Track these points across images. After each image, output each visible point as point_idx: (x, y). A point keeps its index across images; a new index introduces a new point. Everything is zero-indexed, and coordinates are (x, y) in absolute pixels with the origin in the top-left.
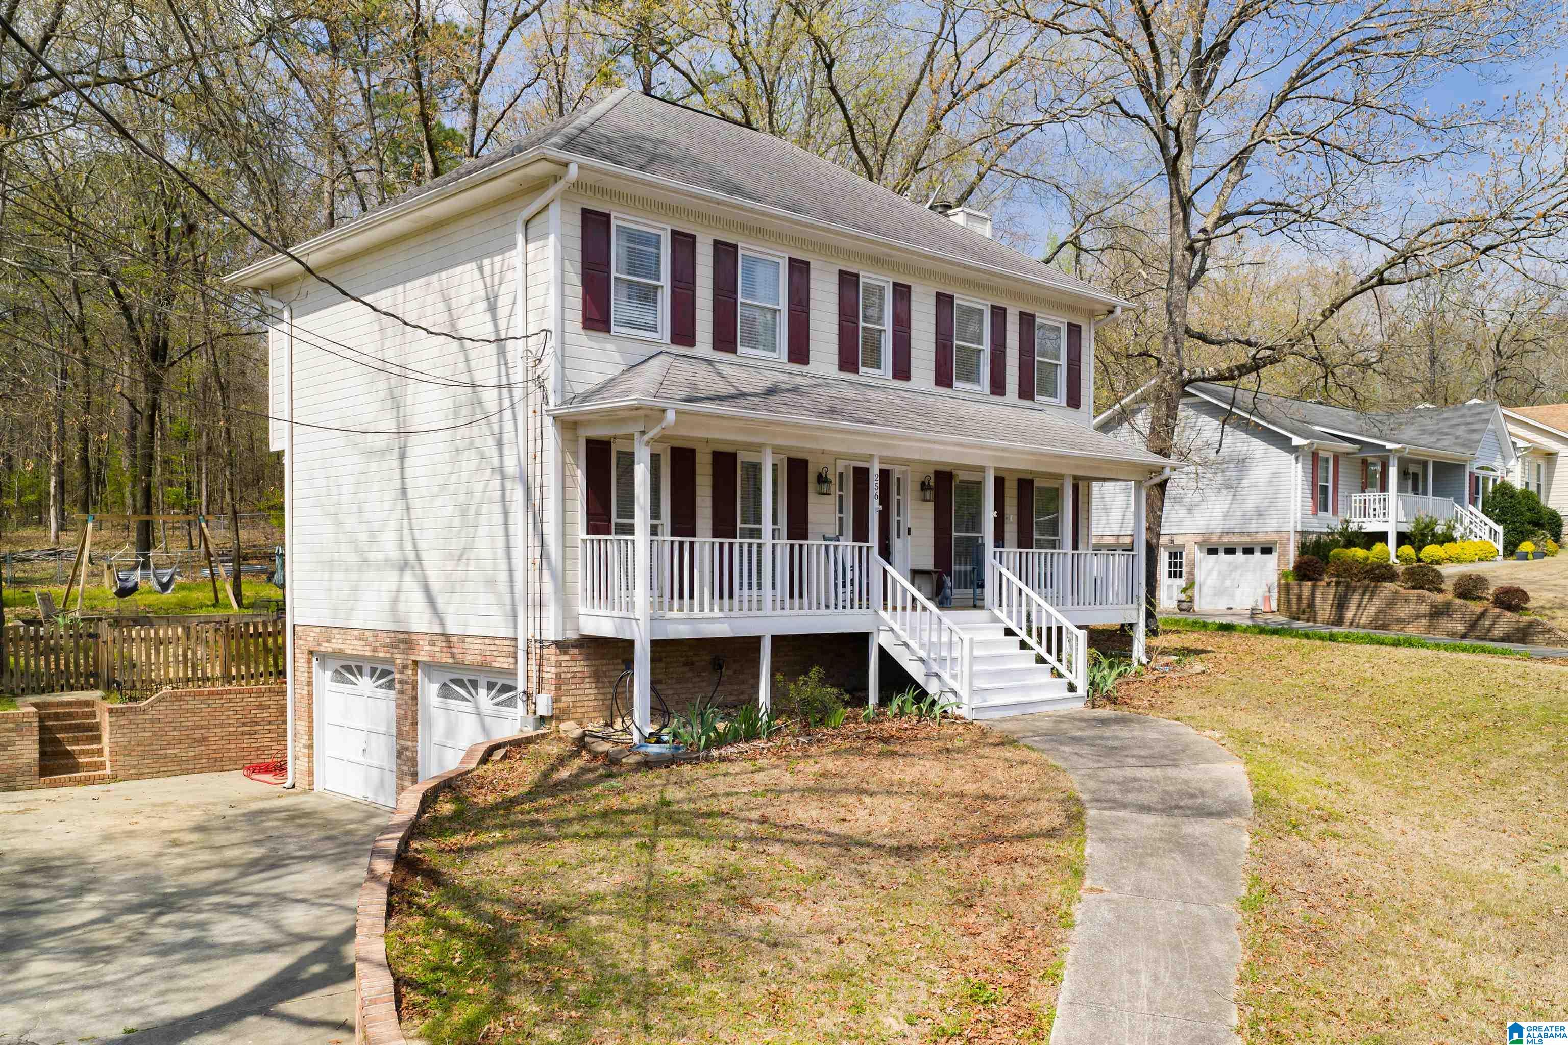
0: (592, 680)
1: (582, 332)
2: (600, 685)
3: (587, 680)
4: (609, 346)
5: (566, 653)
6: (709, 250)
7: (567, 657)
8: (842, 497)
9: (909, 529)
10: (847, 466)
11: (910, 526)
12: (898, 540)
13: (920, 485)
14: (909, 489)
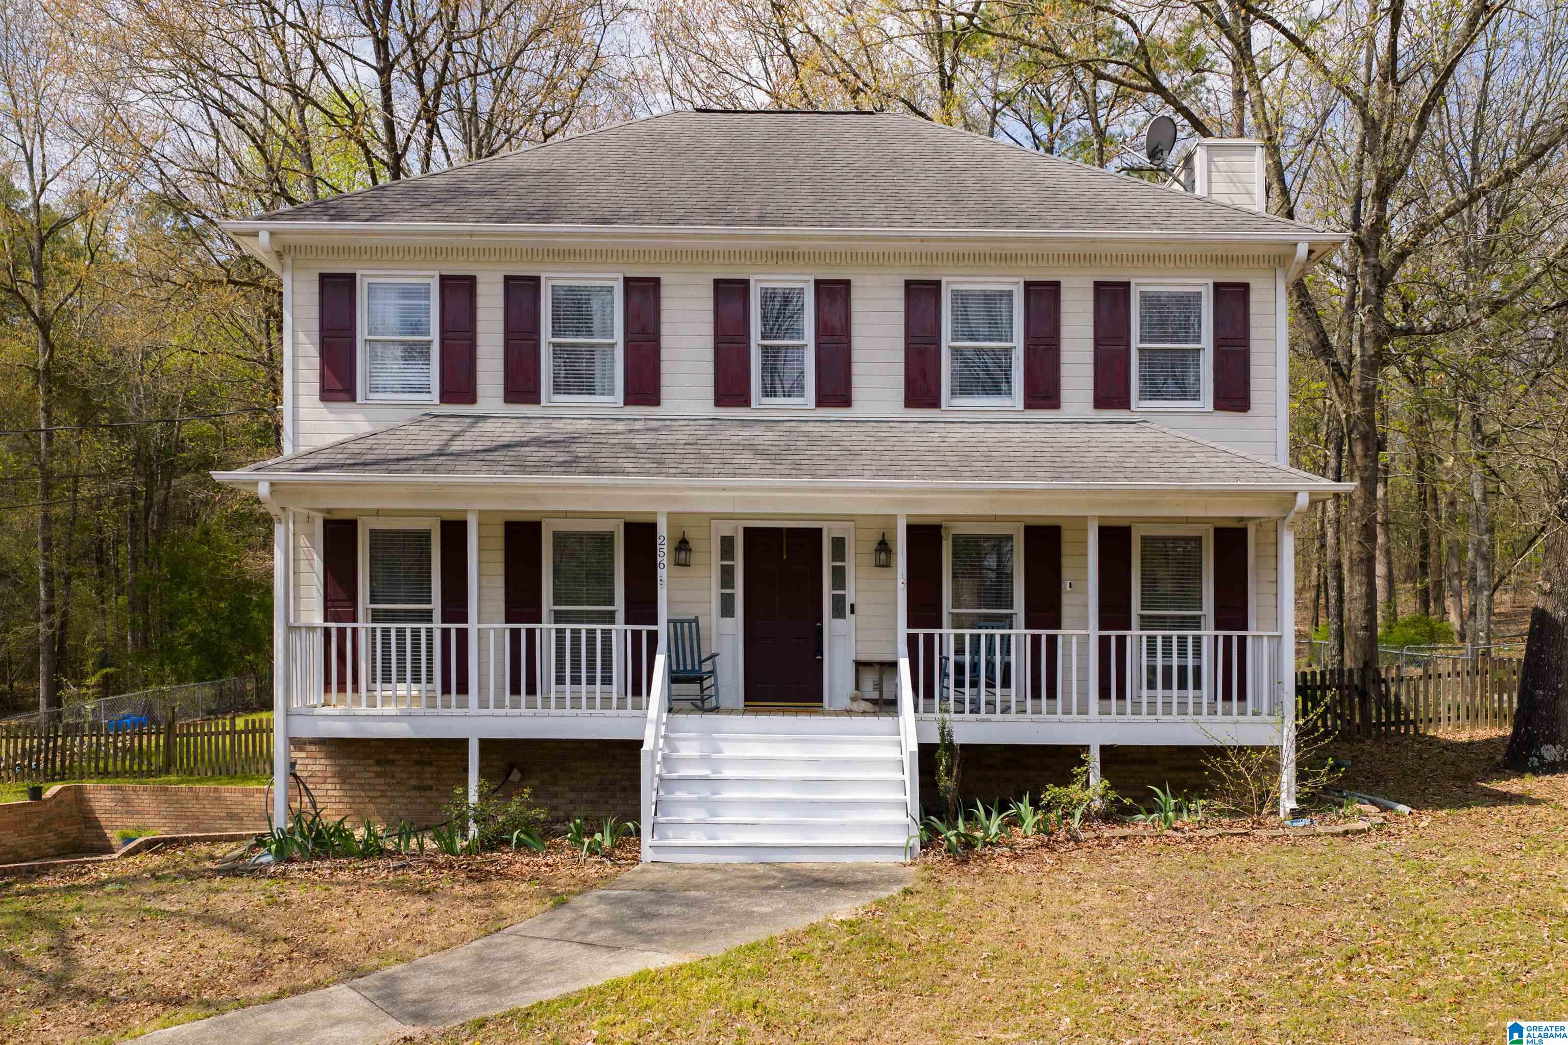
0: (336, 780)
1: (321, 404)
2: (347, 787)
3: (329, 780)
4: (353, 417)
5: (301, 750)
6: (499, 290)
7: (303, 755)
8: (732, 567)
9: (852, 606)
10: (736, 528)
11: (853, 601)
12: (838, 622)
13: (874, 545)
14: (852, 551)
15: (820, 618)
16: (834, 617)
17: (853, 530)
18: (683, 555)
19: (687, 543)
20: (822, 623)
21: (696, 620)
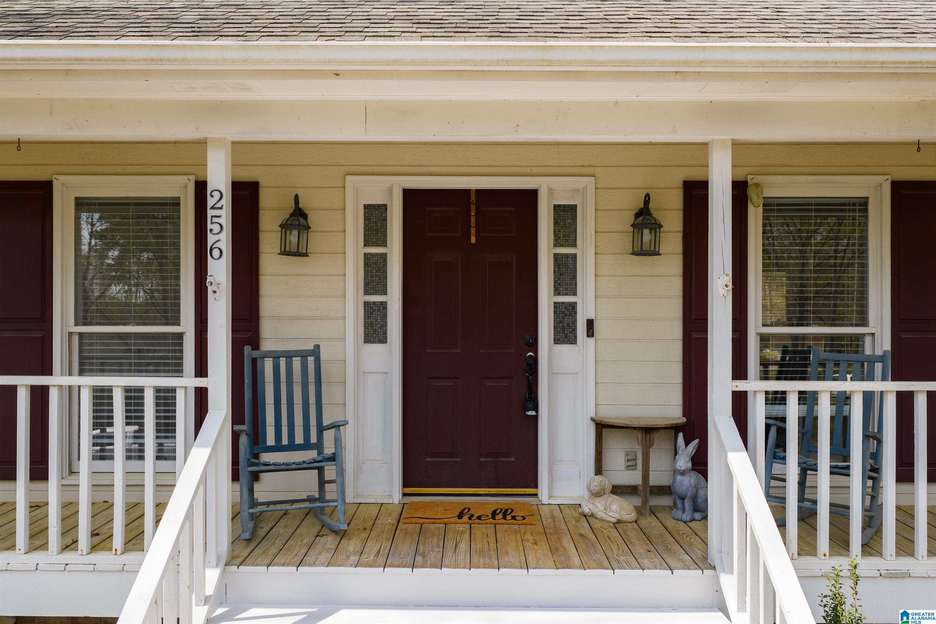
8: (384, 257)
9: (590, 324)
10: (390, 190)
11: (591, 316)
12: (565, 349)
13: (630, 218)
14: (591, 228)
15: (534, 345)
16: (557, 341)
17: (591, 191)
18: (293, 236)
19: (305, 216)
20: (536, 352)
21: (316, 352)
